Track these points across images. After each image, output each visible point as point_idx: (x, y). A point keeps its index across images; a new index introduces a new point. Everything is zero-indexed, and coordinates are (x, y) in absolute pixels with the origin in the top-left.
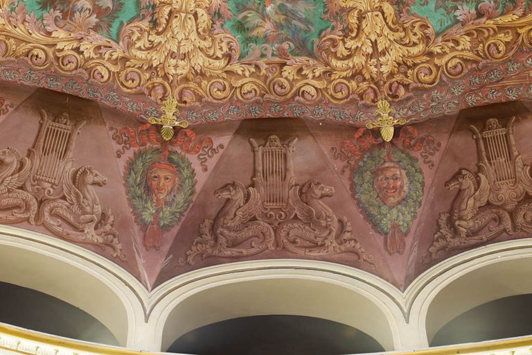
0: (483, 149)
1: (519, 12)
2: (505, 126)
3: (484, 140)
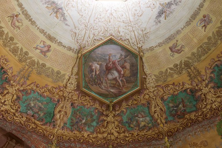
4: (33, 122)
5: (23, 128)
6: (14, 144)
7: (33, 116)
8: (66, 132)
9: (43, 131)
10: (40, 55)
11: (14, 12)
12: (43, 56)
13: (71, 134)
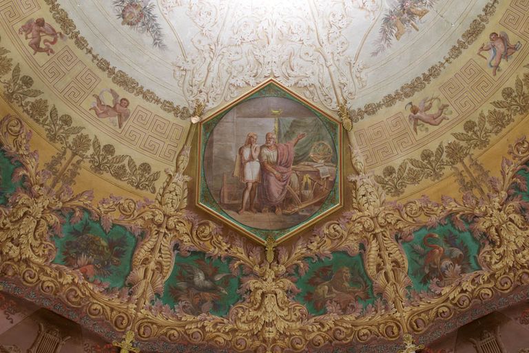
10: (513, 60)
11: (406, 116)
12: (517, 53)
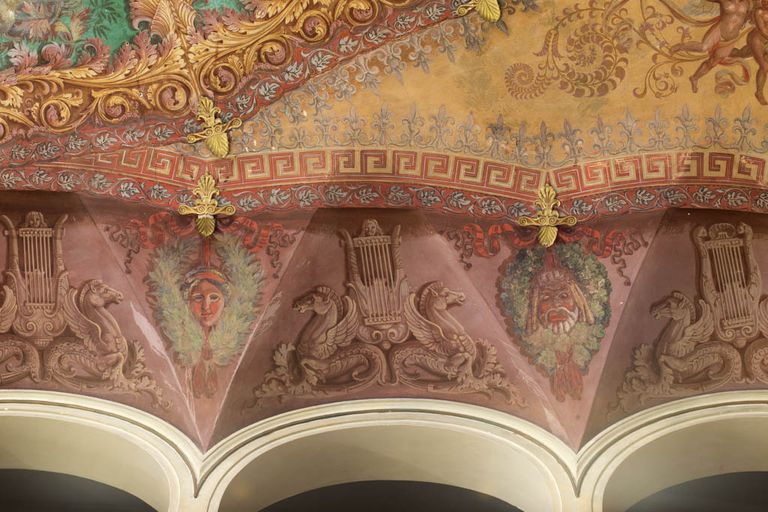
0: (16, 252)
1: (99, 67)
2: (52, 226)
3: (20, 240)
4: (58, 85)
5: (36, 136)
6: (46, 233)
7: (43, 61)
8: (228, 37)
9: (125, 95)
13: (253, 29)
